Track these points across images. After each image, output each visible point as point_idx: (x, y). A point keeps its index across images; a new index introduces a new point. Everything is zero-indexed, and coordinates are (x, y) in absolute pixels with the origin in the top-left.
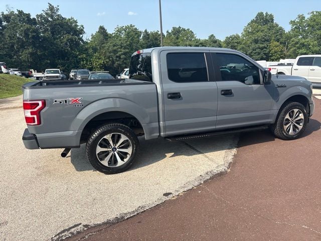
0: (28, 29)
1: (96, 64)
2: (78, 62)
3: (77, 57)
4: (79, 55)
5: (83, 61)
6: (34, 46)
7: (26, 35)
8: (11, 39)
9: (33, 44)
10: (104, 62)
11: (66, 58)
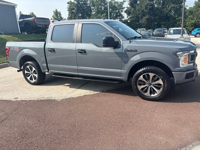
0: (148, 4)
1: (189, 23)
2: (176, 23)
3: (176, 19)
4: (177, 17)
5: (179, 21)
6: (150, 14)
7: (146, 8)
8: (138, 11)
9: (149, 13)
10: (195, 22)
11: (168, 20)
